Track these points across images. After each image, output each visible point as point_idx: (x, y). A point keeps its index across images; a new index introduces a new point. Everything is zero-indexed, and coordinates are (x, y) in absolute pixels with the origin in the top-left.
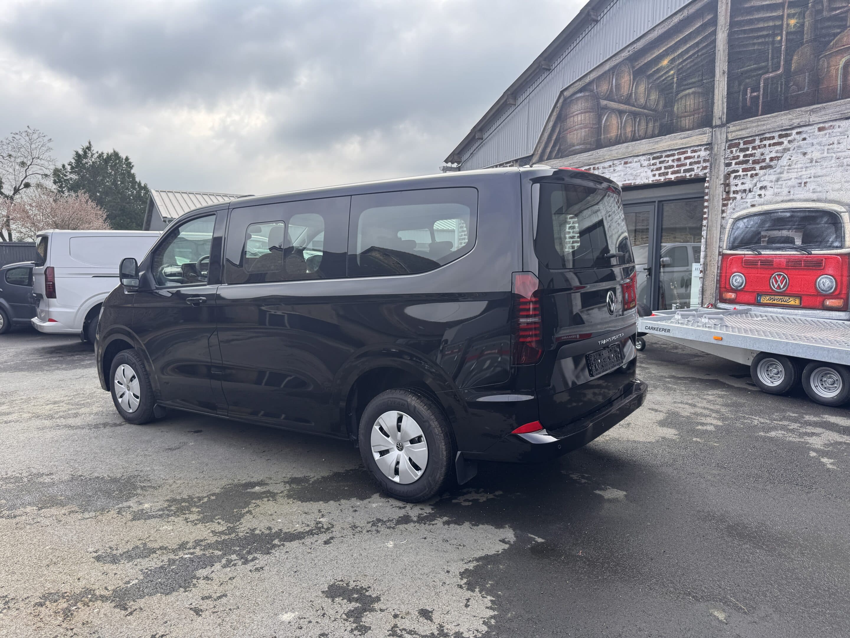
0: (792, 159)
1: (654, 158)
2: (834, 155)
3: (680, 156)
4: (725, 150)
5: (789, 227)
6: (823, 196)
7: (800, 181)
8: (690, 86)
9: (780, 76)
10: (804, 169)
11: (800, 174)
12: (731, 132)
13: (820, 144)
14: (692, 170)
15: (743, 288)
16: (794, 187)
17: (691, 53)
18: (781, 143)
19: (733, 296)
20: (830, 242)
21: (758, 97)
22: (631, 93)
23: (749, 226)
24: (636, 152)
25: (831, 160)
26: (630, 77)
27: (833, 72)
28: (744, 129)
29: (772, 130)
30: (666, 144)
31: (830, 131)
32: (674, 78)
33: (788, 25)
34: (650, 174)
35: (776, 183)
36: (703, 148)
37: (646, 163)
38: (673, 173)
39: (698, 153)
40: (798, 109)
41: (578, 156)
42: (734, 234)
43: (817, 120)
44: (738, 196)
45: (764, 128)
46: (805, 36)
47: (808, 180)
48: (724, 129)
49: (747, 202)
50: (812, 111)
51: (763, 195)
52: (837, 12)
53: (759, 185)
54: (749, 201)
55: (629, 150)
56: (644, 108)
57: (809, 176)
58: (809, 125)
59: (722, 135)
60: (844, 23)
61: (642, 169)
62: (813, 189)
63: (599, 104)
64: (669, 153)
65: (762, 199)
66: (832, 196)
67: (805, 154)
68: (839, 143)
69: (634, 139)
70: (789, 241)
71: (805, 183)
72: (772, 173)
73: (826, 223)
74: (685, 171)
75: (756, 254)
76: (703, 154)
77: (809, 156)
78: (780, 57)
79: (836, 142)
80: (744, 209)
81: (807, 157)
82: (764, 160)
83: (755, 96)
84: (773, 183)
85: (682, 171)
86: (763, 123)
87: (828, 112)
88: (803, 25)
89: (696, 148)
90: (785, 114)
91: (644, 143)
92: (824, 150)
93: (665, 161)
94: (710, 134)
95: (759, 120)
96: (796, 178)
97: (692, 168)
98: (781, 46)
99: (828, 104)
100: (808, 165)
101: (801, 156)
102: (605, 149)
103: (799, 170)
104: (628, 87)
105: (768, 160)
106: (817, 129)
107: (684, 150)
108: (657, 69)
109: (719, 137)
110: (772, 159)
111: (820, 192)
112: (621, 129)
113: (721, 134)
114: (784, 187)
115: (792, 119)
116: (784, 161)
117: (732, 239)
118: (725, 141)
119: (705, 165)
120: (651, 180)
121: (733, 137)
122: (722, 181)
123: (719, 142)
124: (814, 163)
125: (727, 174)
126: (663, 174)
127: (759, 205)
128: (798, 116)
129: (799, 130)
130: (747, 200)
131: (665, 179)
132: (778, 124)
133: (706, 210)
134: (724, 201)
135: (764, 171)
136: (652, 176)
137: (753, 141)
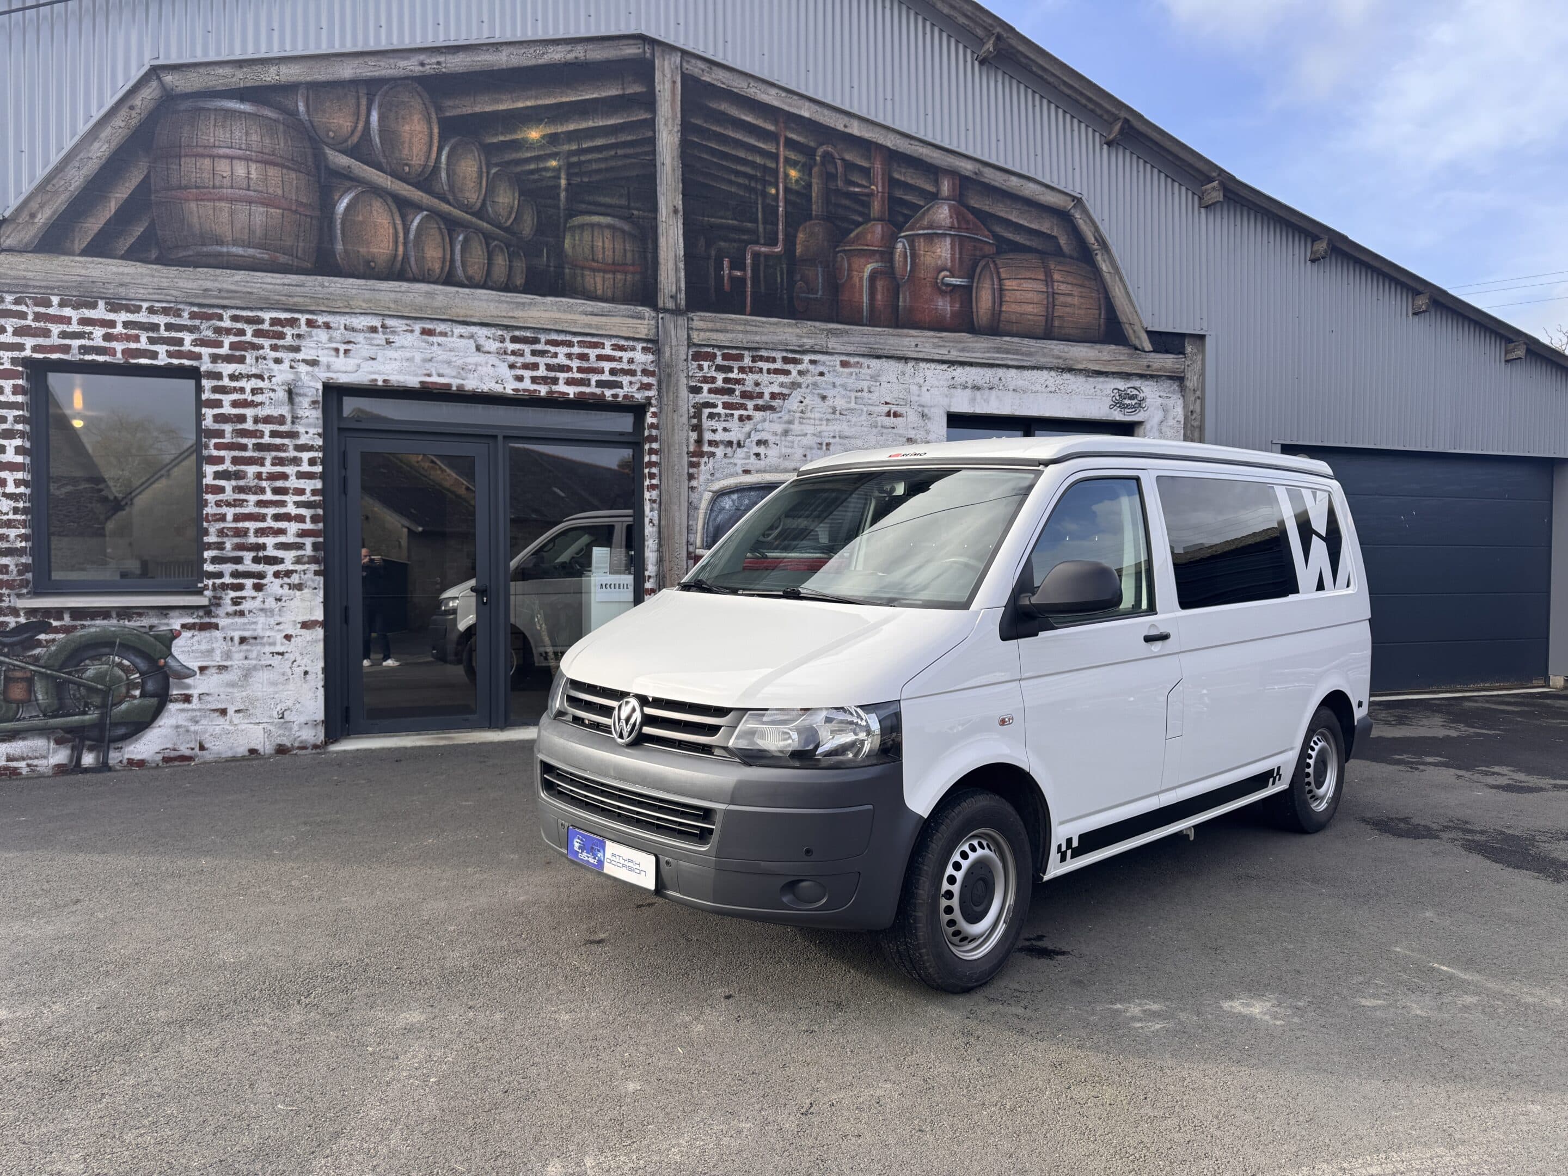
0: (806, 402)
1: (514, 340)
2: (865, 409)
3: (586, 351)
4: (686, 360)
7: (819, 440)
8: (602, 209)
9: (778, 257)
10: (824, 423)
11: (819, 428)
12: (697, 330)
13: (844, 386)
14: (619, 385)
16: (811, 448)
17: (599, 142)
18: (787, 373)
21: (743, 280)
22: (436, 168)
23: (743, 508)
24: (460, 312)
25: (860, 416)
26: (431, 129)
27: (856, 280)
28: (721, 331)
29: (771, 346)
30: (547, 315)
31: (857, 370)
32: (559, 178)
33: (786, 175)
34: (508, 374)
35: (783, 438)
36: (639, 346)
37: (493, 346)
38: (569, 382)
39: (630, 354)
40: (809, 323)
41: (240, 275)
42: (713, 521)
43: (840, 348)
44: (720, 451)
45: (757, 338)
46: (814, 207)
47: (831, 440)
48: (682, 321)
49: (735, 465)
50: (830, 332)
51: (763, 456)
52: (857, 190)
53: (755, 437)
54: (739, 462)
55: (436, 304)
56: (480, 214)
57: (832, 434)
58: (827, 353)
59: (679, 331)
60: (866, 211)
61: (481, 358)
63: (319, 157)
64: (554, 337)
65: (762, 462)
67: (824, 398)
68: (870, 392)
69: (449, 279)
71: (828, 444)
72: (775, 419)
74: (600, 384)
76: (641, 358)
77: (830, 402)
78: (777, 225)
79: (866, 389)
80: (732, 475)
81: (827, 403)
82: (761, 395)
83: (738, 278)
84: (778, 438)
85: (593, 383)
86: (754, 329)
87: (853, 339)
88: (809, 185)
89: (622, 342)
90: (789, 325)
91: (486, 297)
92: (850, 397)
93: (548, 352)
94: (653, 322)
95: (746, 323)
96: (814, 435)
97: (616, 381)
98: (778, 206)
99: (852, 327)
100: (830, 416)
101: (819, 400)
102: (351, 280)
103: (817, 422)
104: (425, 149)
105: (767, 396)
106: (838, 363)
107: (595, 340)
108: (513, 142)
109: (673, 333)
110: (773, 396)
112: (405, 244)
113: (676, 327)
114: (796, 446)
115: (801, 337)
116: (792, 403)
117: (711, 528)
118: (686, 343)
119: (646, 380)
120: (510, 387)
121: (703, 340)
122: (684, 419)
123: (674, 343)
124: (838, 416)
125: (694, 407)
126: (544, 380)
127: (757, 472)
128: (810, 335)
129: (814, 357)
130: (736, 461)
131: (548, 393)
132: (780, 338)
133: (654, 470)
134: (692, 457)
135: (762, 413)
136: (511, 379)
137: (740, 358)
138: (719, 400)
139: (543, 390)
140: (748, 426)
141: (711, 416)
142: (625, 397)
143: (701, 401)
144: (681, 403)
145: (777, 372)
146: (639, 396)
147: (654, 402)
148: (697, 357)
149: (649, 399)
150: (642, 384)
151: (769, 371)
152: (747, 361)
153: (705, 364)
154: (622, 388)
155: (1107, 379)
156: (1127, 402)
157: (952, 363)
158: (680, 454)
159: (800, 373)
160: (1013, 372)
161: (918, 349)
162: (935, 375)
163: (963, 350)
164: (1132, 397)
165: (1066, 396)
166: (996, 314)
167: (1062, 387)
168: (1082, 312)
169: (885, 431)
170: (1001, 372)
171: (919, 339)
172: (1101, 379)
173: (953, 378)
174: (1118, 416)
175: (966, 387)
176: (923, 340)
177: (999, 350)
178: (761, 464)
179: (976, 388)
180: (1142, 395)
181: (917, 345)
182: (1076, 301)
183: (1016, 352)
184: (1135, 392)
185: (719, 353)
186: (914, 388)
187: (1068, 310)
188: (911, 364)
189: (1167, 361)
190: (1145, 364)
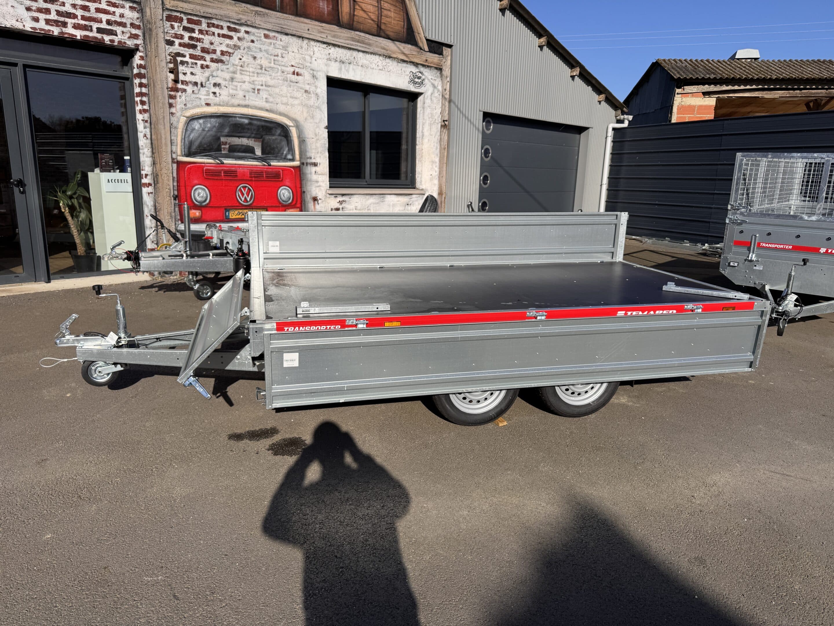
0: (243, 59)
2: (280, 68)
3: (87, 4)
4: (162, 20)
5: (248, 135)
6: (274, 107)
7: (253, 86)
10: (256, 75)
11: (253, 79)
13: (267, 51)
14: (113, 33)
15: (208, 204)
16: (248, 92)
18: (231, 38)
19: (197, 213)
20: (284, 155)
23: (207, 129)
25: (277, 72)
29: (219, 17)
31: (274, 41)
35: (230, 83)
36: (127, 5)
38: (76, 27)
39: (120, 10)
40: (244, 5)
42: (189, 136)
43: (263, 25)
44: (189, 89)
45: (210, 10)
47: (259, 87)
49: (200, 99)
50: (257, 13)
51: (218, 95)
53: (213, 81)
54: (203, 97)
57: (261, 83)
58: (255, 27)
62: (266, 98)
65: (217, 99)
66: (282, 108)
67: (255, 58)
68: (282, 57)
70: (250, 150)
71: (258, 90)
72: (225, 69)
73: (280, 135)
74: (100, 30)
75: (218, 164)
76: (129, 14)
79: (280, 55)
80: (198, 106)
81: (257, 62)
82: (214, 52)
84: (227, 82)
85: (94, 29)
86: (208, 3)
87: (271, 20)
89: (114, 1)
92: (271, 60)
97: (112, 30)
99: (270, 12)
100: (259, 71)
101: (251, 59)
103: (251, 74)
105: (218, 53)
106: (262, 35)
110: (223, 53)
111: (272, 102)
114: (238, 89)
115: (239, 14)
116: (235, 59)
117: (187, 142)
118: (161, 7)
119: (134, 31)
120: (28, 26)
121: (173, 6)
122: (164, 64)
123: (152, 5)
124: (263, 71)
125: (169, 55)
126: (56, 23)
127: (215, 105)
128: (244, 12)
129: (248, 29)
130: (201, 96)
131: (60, 33)
132: (225, 12)
133: (145, 99)
134: (171, 91)
135: (216, 64)
136: (29, 19)
137: (198, 23)
138: (187, 52)
139: (56, 31)
140: (207, 72)
141: (182, 63)
142: (120, 42)
143: (175, 51)
144: (160, 52)
145: (224, 36)
146: (131, 43)
147: (141, 48)
148: (169, 18)
149: (137, 45)
150: (131, 34)
151: (219, 35)
152: (204, 26)
153: (176, 25)
154: (116, 35)
155: (407, 65)
156: (416, 80)
157: (328, 44)
158: (162, 88)
159: (239, 39)
160: (361, 54)
161: (309, 32)
162: (319, 50)
163: (334, 36)
164: (419, 78)
165: (387, 73)
166: (352, 16)
167: (385, 67)
168: (395, 22)
169: (292, 84)
170: (355, 53)
171: (310, 26)
172: (405, 65)
173: (329, 54)
174: (412, 88)
175: (336, 61)
176: (313, 26)
177: (353, 39)
178: (217, 100)
179: (342, 62)
180: (423, 77)
181: (308, 30)
182: (392, 14)
183: (363, 42)
184: (420, 75)
185: (185, 18)
186: (308, 58)
187: (388, 19)
188: (306, 41)
189: (434, 58)
190: (425, 58)
